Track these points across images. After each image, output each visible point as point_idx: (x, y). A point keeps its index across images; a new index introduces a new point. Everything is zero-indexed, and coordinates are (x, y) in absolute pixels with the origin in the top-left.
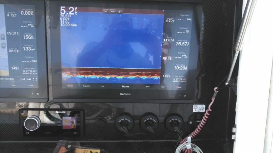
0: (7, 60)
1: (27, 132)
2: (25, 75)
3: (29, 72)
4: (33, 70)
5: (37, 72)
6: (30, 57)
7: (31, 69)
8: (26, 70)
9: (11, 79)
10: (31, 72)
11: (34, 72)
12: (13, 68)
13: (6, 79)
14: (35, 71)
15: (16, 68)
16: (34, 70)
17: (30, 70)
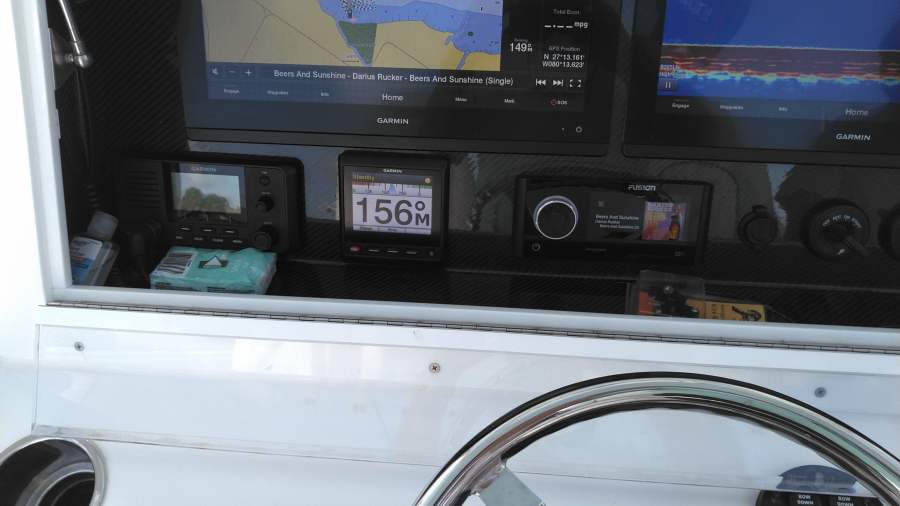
0: (500, 21)
1: (536, 245)
2: (548, 68)
3: (561, 59)
4: (572, 53)
5: (583, 61)
6: (569, 12)
7: (567, 49)
8: (551, 54)
9: (502, 82)
10: (566, 61)
11: (576, 61)
12: (515, 46)
13: (491, 80)
14: (577, 57)
15: (523, 47)
16: (576, 53)
17: (563, 52)
